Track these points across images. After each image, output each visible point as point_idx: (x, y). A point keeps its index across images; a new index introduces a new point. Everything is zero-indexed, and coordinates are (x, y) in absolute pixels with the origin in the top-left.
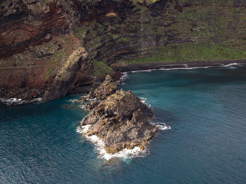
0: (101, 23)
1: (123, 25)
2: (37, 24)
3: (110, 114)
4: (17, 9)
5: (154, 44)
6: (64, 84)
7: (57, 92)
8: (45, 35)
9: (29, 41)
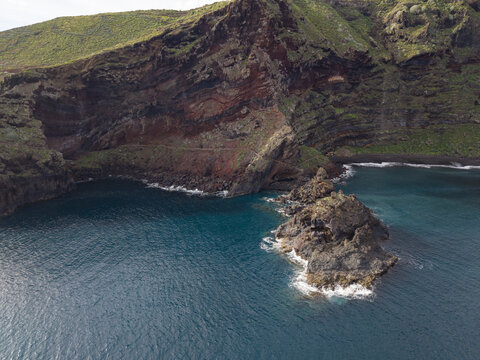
0: (319, 91)
1: (353, 95)
2: (233, 93)
3: (319, 227)
4: (211, 73)
5: (403, 124)
6: (259, 176)
7: (248, 186)
8: (241, 107)
9: (220, 116)
